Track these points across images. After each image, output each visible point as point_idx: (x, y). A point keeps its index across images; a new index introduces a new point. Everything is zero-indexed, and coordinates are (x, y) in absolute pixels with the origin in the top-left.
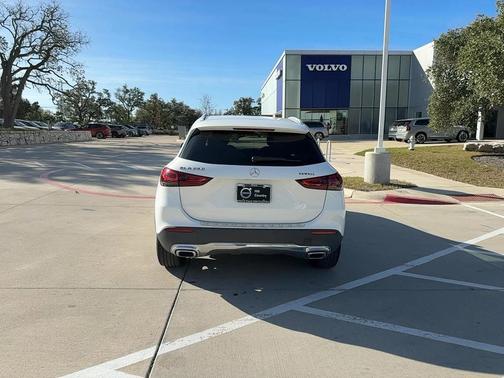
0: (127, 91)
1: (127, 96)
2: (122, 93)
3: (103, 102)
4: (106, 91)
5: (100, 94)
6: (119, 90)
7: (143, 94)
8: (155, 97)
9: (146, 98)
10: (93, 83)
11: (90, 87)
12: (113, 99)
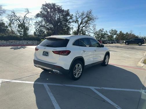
0: (113, 31)
1: (112, 32)
2: (111, 31)
3: (105, 34)
4: (106, 31)
5: (105, 32)
6: (110, 31)
7: (117, 31)
8: (121, 32)
9: (118, 32)
10: (103, 29)
11: (102, 30)
12: (108, 33)
